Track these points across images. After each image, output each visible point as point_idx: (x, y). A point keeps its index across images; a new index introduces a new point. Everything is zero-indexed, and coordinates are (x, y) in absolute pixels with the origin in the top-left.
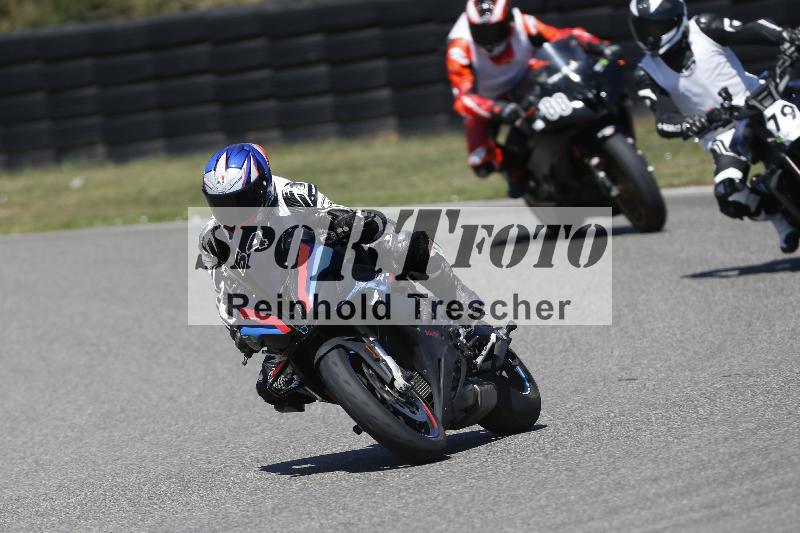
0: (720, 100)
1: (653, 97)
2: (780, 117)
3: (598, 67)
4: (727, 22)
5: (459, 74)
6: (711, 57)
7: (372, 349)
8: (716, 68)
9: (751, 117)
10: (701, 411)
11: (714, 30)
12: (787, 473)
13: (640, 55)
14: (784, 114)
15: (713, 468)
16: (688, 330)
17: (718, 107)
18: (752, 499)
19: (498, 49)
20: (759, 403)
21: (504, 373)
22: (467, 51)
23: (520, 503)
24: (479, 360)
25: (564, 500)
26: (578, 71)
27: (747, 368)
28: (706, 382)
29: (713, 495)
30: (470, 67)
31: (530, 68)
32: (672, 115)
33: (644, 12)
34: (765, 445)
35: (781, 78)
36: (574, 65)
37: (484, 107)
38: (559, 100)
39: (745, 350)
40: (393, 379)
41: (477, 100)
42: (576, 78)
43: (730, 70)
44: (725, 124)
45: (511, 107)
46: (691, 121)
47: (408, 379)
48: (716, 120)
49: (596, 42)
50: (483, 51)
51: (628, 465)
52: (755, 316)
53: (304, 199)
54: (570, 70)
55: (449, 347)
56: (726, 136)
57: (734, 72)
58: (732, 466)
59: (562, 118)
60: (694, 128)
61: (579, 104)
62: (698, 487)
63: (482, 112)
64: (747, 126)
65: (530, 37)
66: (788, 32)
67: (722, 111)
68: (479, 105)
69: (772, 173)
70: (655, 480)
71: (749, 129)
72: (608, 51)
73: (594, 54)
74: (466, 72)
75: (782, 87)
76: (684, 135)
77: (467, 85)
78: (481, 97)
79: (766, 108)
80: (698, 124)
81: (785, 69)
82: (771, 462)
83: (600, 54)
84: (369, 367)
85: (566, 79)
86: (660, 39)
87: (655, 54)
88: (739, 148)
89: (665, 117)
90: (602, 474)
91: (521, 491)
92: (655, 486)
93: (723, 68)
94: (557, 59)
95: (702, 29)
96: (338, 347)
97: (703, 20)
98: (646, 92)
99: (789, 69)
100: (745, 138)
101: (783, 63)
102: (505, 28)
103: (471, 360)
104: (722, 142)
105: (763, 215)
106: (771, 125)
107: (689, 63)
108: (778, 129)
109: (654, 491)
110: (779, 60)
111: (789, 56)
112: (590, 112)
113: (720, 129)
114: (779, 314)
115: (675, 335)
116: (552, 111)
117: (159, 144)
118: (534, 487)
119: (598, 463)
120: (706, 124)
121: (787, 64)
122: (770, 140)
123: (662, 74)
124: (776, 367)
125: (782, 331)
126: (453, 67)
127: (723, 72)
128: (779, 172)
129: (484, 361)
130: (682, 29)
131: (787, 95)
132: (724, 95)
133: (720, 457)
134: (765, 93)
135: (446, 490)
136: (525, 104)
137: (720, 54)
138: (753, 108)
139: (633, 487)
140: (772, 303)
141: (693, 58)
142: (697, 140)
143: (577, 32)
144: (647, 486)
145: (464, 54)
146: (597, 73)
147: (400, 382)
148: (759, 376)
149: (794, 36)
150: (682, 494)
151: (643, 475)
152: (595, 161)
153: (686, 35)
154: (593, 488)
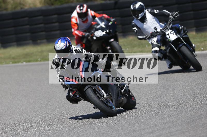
0: (154, 30)
1: (137, 29)
2: (170, 34)
3: (110, 24)
4: (155, 10)
5: (74, 25)
6: (151, 19)
7: (99, 88)
8: (152, 22)
9: (162, 34)
10: (156, 111)
11: (152, 12)
12: (178, 127)
13: (133, 19)
14: (171, 34)
15: (159, 126)
16: (152, 91)
17: (154, 32)
18: (169, 134)
19: (84, 19)
20: (170, 109)
21: (127, 95)
22: (76, 19)
23: (109, 135)
24: (123, 91)
25: (120, 135)
26: (105, 25)
27: (167, 100)
28: (157, 104)
29: (159, 133)
30: (77, 23)
31: (92, 24)
32: (142, 34)
33: (134, 8)
34: (172, 120)
35: (170, 25)
36: (103, 23)
37: (80, 33)
38: (100, 32)
39: (167, 96)
40: (104, 95)
41: (79, 32)
42: (104, 26)
43: (156, 22)
44: (155, 36)
45: (87, 34)
46: (147, 35)
47: (107, 95)
48: (153, 35)
49: (109, 18)
50: (81, 19)
51: (137, 126)
52: (169, 87)
53: (80, 51)
54: (103, 25)
55: (116, 88)
56: (155, 39)
57: (157, 23)
58: (164, 126)
59: (100, 36)
60: (147, 37)
61: (104, 33)
62: (155, 131)
63: (80, 35)
64: (161, 36)
65: (92, 16)
66: (171, 13)
67: (155, 33)
68: (79, 33)
69: (168, 48)
70: (144, 129)
71: (161, 38)
72: (112, 20)
73: (109, 21)
74: (76, 25)
75: (170, 27)
76: (144, 39)
77: (76, 28)
78: (80, 31)
79: (166, 32)
80: (148, 36)
81: (171, 22)
82: (174, 125)
83: (110, 21)
84: (98, 92)
85: (101, 27)
86: (139, 15)
87: (137, 19)
88: (159, 42)
89: (140, 34)
90: (130, 128)
91: (109, 132)
92: (144, 131)
93: (154, 22)
94: (99, 22)
95: (149, 12)
96: (90, 87)
97: (149, 10)
98: (135, 28)
99: (172, 22)
100: (161, 40)
101: (170, 21)
102: (86, 14)
103: (121, 91)
104: (154, 41)
105: (164, 59)
106: (168, 36)
107: (146, 21)
108: (169, 37)
109: (144, 132)
110: (169, 20)
111: (172, 19)
112: (108, 35)
113: (154, 37)
114: (176, 87)
115: (149, 92)
116: (98, 35)
117: (15, 43)
118: (112, 131)
119: (129, 125)
120: (150, 36)
121: (171, 21)
122: (167, 40)
123: (139, 24)
124: (175, 100)
125: (176, 91)
126: (72, 24)
127: (154, 23)
128: (169, 48)
129: (124, 91)
130: (144, 12)
131: (172, 29)
132: (155, 29)
133: (161, 123)
134: (166, 28)
135: (90, 132)
136: (91, 33)
137: (153, 18)
138: (163, 32)
139: (138, 131)
140: (174, 84)
141: (147, 20)
142: (148, 40)
143: (104, 15)
144: (142, 131)
145: (75, 20)
146: (109, 25)
147: (105, 96)
148: (170, 102)
149: (172, 14)
150: (151, 133)
151: (141, 128)
152: (109, 48)
153: (145, 14)
154: (128, 131)
